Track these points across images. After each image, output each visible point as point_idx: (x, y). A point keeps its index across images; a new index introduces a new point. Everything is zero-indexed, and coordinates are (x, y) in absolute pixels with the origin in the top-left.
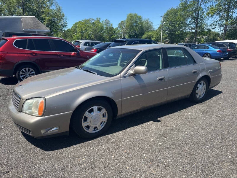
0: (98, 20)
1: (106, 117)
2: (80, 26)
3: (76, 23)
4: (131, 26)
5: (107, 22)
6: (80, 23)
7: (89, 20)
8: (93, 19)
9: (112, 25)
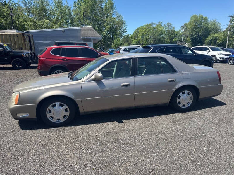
0: (160, 24)
1: (68, 112)
2: (142, 31)
3: (138, 28)
4: (194, 28)
5: (169, 25)
6: (142, 28)
7: (151, 25)
8: (154, 24)
9: (174, 28)
